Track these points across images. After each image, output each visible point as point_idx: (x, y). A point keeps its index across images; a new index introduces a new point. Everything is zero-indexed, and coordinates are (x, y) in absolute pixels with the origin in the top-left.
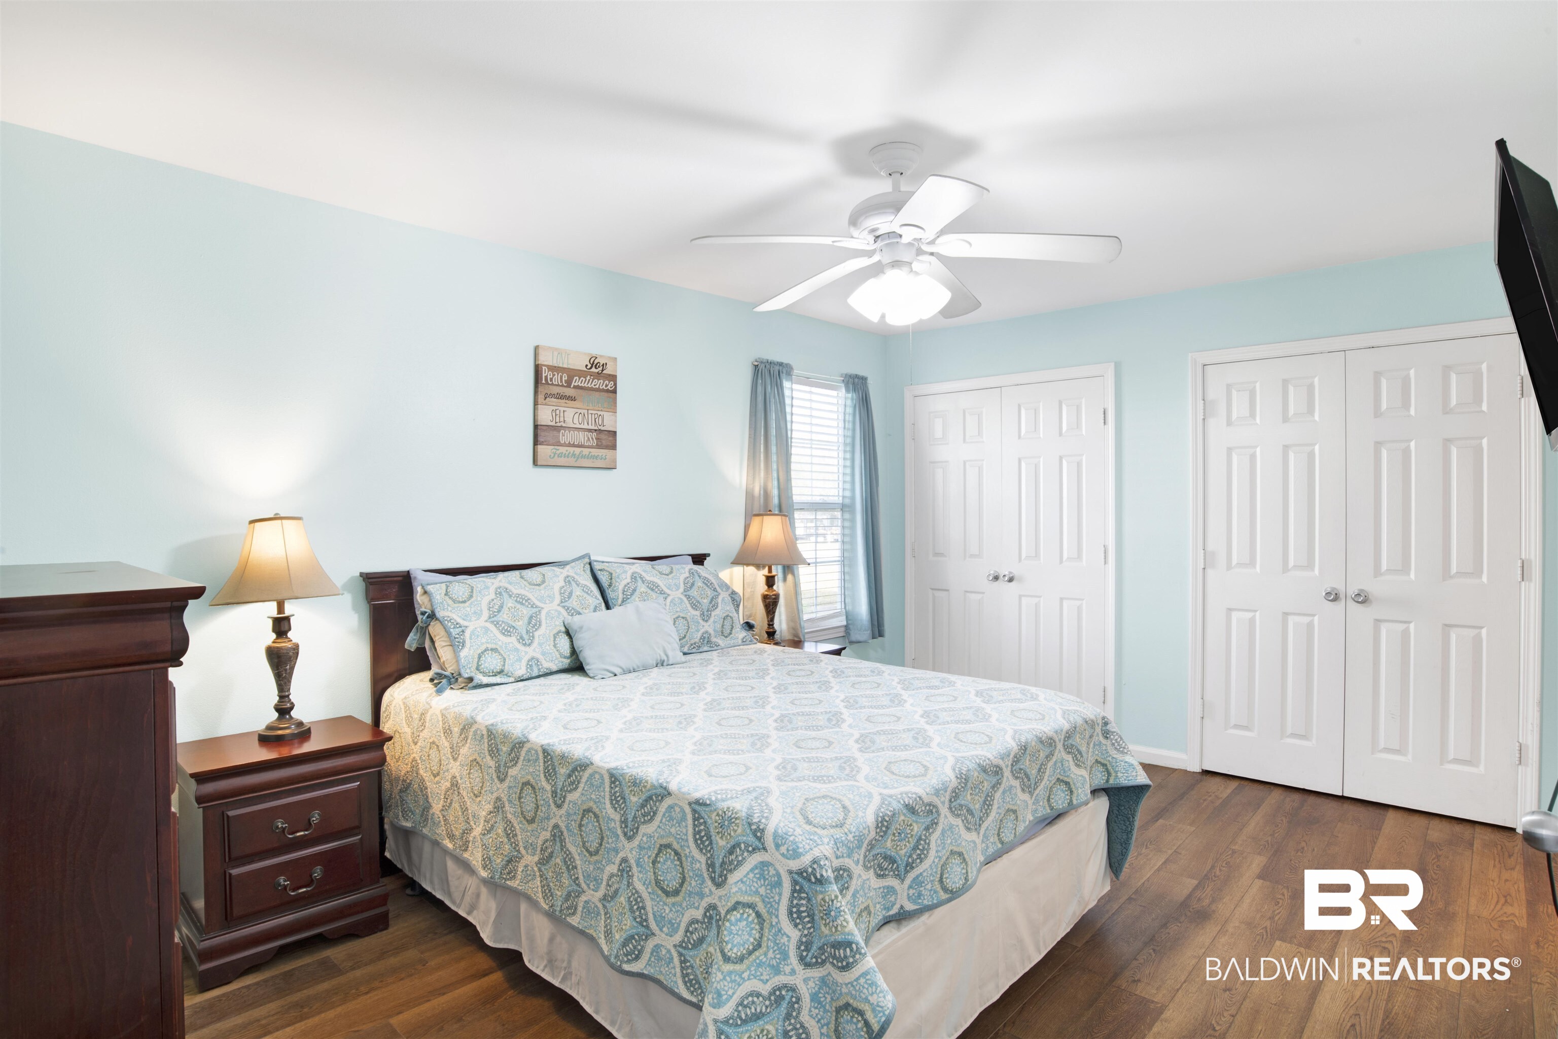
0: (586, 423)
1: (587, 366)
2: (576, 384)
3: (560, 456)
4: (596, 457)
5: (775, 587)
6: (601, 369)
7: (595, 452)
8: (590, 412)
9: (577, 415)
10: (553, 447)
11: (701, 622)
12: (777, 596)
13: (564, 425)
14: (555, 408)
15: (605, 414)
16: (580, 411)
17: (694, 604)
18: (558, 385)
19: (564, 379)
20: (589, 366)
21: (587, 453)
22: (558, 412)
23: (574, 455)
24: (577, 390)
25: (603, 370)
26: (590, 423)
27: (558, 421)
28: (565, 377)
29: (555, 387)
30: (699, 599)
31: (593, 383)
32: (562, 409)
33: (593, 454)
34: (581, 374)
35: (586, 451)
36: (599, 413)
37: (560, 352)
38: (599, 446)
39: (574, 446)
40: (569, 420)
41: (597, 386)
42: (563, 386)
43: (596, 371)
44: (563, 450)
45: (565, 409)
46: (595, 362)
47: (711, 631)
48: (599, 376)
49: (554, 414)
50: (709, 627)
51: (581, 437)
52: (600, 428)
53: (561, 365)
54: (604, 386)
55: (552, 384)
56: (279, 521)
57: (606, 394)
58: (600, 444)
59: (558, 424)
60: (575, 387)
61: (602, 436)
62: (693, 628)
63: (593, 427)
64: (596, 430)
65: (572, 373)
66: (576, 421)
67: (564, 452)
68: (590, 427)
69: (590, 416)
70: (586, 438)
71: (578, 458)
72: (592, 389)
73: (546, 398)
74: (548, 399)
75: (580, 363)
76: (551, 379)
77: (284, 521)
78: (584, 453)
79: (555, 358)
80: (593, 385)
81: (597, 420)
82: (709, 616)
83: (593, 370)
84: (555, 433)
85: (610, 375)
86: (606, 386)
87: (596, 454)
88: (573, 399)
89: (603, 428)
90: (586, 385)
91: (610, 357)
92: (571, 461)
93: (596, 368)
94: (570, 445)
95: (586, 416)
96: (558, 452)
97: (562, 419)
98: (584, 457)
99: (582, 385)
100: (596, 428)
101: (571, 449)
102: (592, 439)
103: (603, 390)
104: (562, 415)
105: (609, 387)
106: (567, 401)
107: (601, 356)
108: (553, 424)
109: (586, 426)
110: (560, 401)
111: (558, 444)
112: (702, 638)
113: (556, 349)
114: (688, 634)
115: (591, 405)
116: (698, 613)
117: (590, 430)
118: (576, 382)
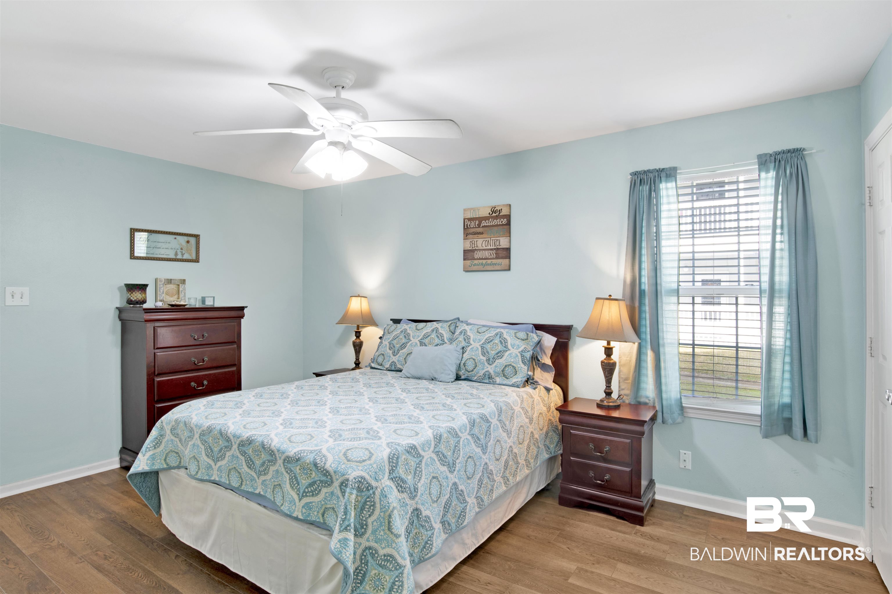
0: (489, 245)
1: (490, 213)
2: (483, 225)
3: (474, 265)
4: (495, 264)
5: (612, 357)
6: (498, 213)
7: (494, 261)
8: (492, 239)
9: (484, 242)
10: (470, 261)
11: (486, 364)
12: (614, 364)
13: (477, 248)
14: (471, 240)
15: (501, 238)
16: (485, 239)
17: (484, 353)
18: (473, 228)
19: (476, 223)
20: (491, 213)
21: (490, 262)
22: (473, 242)
23: (482, 264)
24: (484, 228)
25: (499, 213)
26: (492, 245)
27: (473, 246)
28: (477, 222)
29: (471, 229)
30: (489, 350)
31: (494, 222)
32: (475, 240)
33: (493, 263)
34: (486, 218)
35: (489, 261)
36: (497, 239)
37: (474, 209)
38: (497, 258)
39: (482, 259)
40: (479, 245)
41: (496, 224)
42: (476, 227)
43: (495, 215)
44: (476, 262)
45: (477, 240)
46: (495, 210)
47: (492, 372)
48: (497, 217)
49: (471, 243)
50: (491, 369)
51: (487, 254)
52: (497, 247)
53: (475, 217)
54: (500, 223)
55: (470, 228)
56: (360, 298)
57: (502, 227)
58: (498, 256)
59: (474, 248)
60: (483, 227)
61: (499, 252)
62: (480, 366)
63: (494, 247)
64: (495, 249)
65: (481, 219)
66: (484, 245)
67: (477, 263)
68: (492, 247)
69: (492, 241)
70: (489, 254)
71: (485, 265)
72: (493, 226)
73: (467, 236)
74: (468, 236)
75: (485, 213)
76: (470, 225)
77: (362, 298)
78: (488, 263)
79: (472, 213)
80: (493, 223)
81: (496, 243)
82: (493, 362)
83: (494, 214)
84: (472, 253)
85: (504, 215)
86: (502, 222)
87: (495, 263)
88: (482, 233)
89: (499, 247)
90: (489, 224)
91: (504, 205)
92: (481, 268)
93: (495, 213)
94: (480, 259)
95: (490, 241)
96: (473, 263)
97: (476, 245)
98: (488, 265)
99: (487, 224)
100: (495, 248)
101: (481, 261)
102: (493, 254)
103: (500, 225)
104: (476, 243)
105: (503, 222)
106: (478, 235)
107: (498, 206)
108: (471, 248)
109: (489, 247)
110: (474, 236)
111: (474, 259)
112: (484, 375)
113: (472, 209)
114: (475, 370)
115: (492, 235)
116: (485, 358)
117: (491, 249)
118: (484, 223)
